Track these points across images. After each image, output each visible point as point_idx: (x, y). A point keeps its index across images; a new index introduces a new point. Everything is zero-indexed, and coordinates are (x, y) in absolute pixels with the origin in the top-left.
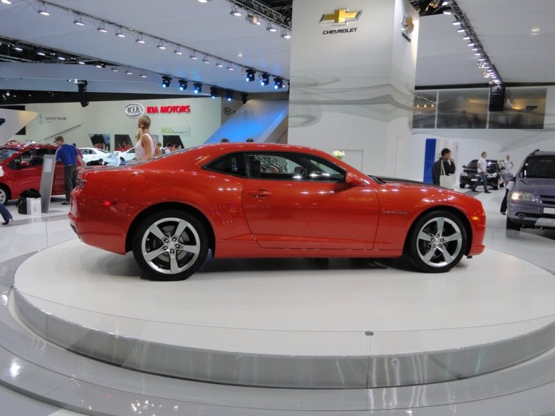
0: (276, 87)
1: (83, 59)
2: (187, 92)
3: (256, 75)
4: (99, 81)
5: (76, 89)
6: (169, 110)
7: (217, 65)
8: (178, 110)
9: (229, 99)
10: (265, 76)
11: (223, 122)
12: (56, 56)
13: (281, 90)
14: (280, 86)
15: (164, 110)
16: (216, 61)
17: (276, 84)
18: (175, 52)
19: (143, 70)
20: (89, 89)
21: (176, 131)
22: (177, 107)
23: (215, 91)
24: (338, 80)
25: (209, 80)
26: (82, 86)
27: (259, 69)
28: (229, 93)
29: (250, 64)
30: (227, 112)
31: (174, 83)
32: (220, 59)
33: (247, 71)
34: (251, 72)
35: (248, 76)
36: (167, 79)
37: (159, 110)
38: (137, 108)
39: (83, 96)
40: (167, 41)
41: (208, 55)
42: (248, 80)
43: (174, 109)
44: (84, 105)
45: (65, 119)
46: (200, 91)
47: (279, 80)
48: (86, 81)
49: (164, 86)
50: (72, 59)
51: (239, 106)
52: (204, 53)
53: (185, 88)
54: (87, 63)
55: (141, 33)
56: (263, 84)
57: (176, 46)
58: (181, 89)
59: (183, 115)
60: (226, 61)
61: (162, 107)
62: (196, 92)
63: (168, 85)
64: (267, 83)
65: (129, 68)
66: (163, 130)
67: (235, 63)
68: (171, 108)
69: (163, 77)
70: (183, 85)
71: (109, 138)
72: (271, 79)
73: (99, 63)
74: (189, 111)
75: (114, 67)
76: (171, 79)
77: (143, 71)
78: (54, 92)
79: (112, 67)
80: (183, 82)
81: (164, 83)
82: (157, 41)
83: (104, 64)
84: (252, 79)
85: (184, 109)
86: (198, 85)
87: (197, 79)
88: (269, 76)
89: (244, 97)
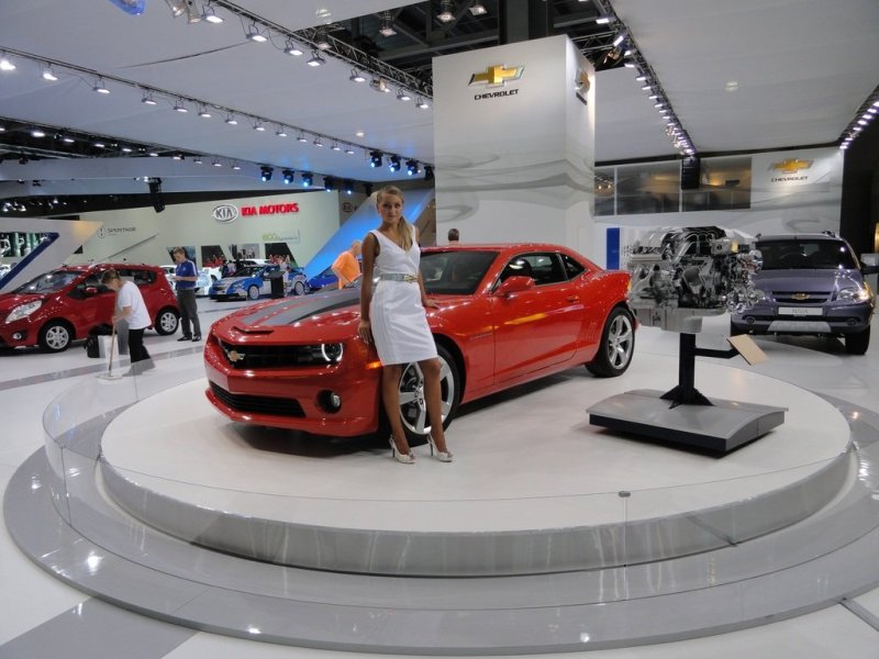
0: (410, 173)
1: (154, 150)
2: (294, 186)
3: (384, 159)
4: (177, 177)
5: (147, 190)
6: (271, 210)
7: (332, 148)
8: (283, 209)
9: (349, 192)
10: (395, 159)
11: (342, 222)
12: (119, 149)
13: (416, 176)
14: (415, 171)
15: (264, 210)
16: (330, 143)
17: (409, 169)
18: (278, 133)
19: (235, 159)
20: (164, 189)
21: (281, 237)
22: (281, 206)
23: (331, 182)
24: (497, 158)
25: (321, 168)
26: (155, 184)
27: (387, 151)
28: (348, 184)
29: (375, 144)
30: (347, 209)
31: (277, 174)
32: (336, 140)
33: (371, 154)
34: (376, 155)
35: (373, 161)
36: (267, 170)
37: (258, 210)
38: (229, 211)
39: (157, 198)
40: (266, 120)
41: (319, 135)
42: (373, 165)
43: (277, 209)
44: (159, 209)
45: (133, 229)
46: (311, 183)
47: (412, 164)
48: (159, 179)
49: (264, 179)
50: (141, 150)
51: (362, 201)
52: (314, 134)
53: (291, 180)
54: (160, 155)
55: (232, 111)
56: (392, 170)
57: (277, 126)
58: (287, 182)
59: (290, 216)
60: (343, 142)
61: (261, 208)
62: (306, 185)
63: (268, 178)
64: (397, 168)
65: (217, 158)
66: (265, 237)
67: (355, 145)
68: (274, 207)
69: (262, 168)
70: (289, 177)
71: (194, 252)
72: (403, 162)
73: (177, 153)
74: (297, 210)
75: (197, 158)
76: (272, 169)
77: (236, 162)
78: (118, 195)
79: (193, 158)
80: (288, 173)
81: (263, 175)
82: (253, 120)
83: (184, 154)
84: (379, 164)
85: (290, 208)
86: (308, 176)
87: (306, 168)
88: (400, 158)
89: (368, 188)
